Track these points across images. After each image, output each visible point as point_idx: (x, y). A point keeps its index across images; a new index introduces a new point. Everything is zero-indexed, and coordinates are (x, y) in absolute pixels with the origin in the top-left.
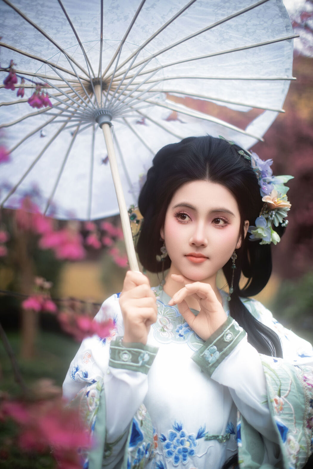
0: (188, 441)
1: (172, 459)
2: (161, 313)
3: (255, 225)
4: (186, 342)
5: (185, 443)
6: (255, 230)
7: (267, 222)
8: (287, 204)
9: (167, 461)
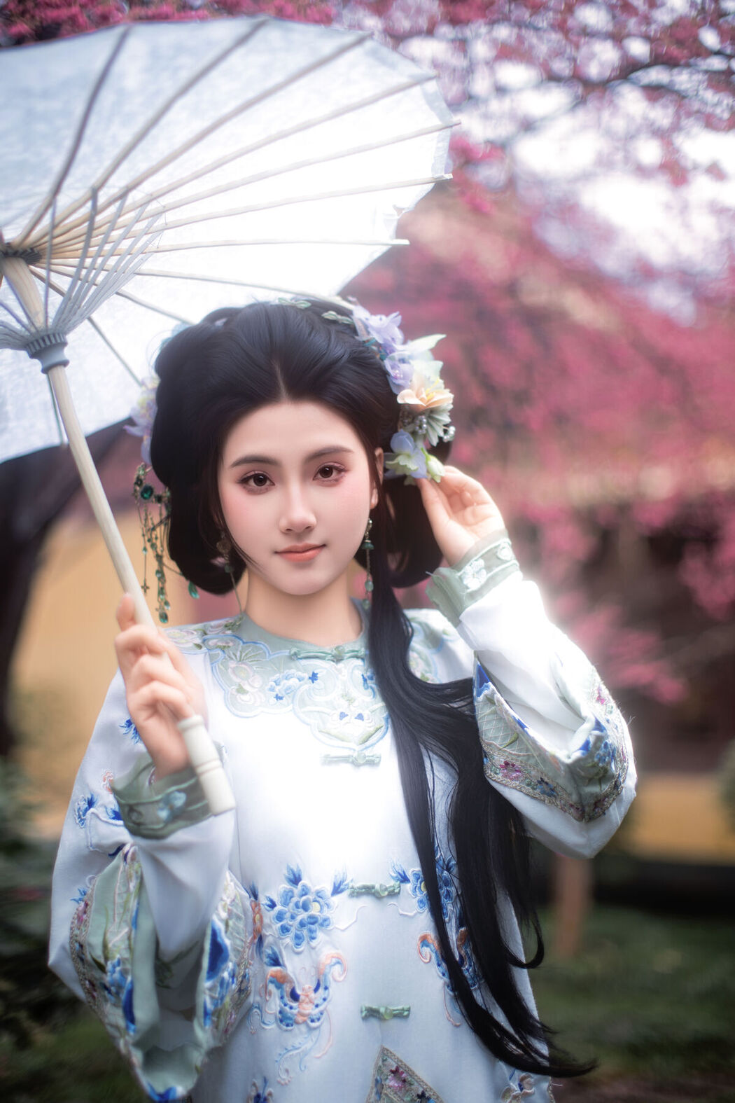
0: (315, 901)
1: (288, 940)
2: (236, 656)
3: (392, 451)
4: (291, 710)
5: (310, 906)
6: (393, 460)
7: (415, 441)
8: (445, 398)
9: (283, 944)
